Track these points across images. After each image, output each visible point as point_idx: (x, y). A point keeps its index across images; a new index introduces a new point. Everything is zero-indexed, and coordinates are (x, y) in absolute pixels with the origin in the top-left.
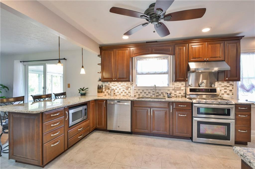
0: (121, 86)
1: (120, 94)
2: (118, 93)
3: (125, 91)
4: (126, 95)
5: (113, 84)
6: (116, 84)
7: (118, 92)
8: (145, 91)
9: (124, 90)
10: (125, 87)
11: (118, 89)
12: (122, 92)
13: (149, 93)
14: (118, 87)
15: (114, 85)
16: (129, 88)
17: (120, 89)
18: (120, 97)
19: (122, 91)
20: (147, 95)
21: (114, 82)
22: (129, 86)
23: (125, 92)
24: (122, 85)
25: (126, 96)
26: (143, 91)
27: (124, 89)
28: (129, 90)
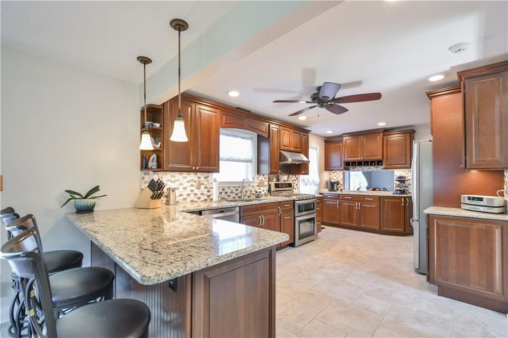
0: (188, 182)
1: (185, 199)
2: (181, 198)
3: (196, 191)
4: (196, 199)
5: (170, 178)
6: (176, 178)
7: (181, 195)
8: (226, 191)
9: (192, 191)
10: (195, 184)
11: (181, 188)
12: (188, 195)
13: (232, 192)
14: (181, 184)
15: (173, 179)
16: (201, 186)
17: (185, 188)
18: (184, 204)
19: (189, 192)
20: (229, 196)
21: (173, 174)
22: (201, 182)
23: (196, 194)
24: (189, 180)
25: (196, 201)
26: (223, 189)
27: (192, 188)
28: (201, 189)
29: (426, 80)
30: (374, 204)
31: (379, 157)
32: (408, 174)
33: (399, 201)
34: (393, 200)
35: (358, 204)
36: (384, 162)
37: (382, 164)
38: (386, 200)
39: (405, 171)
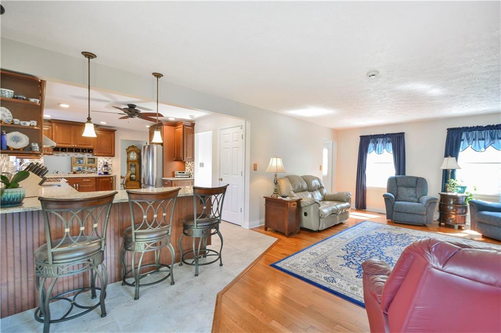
29: (168, 118)
30: (91, 184)
31: (91, 147)
32: (108, 160)
33: (108, 179)
34: (105, 179)
35: (76, 185)
36: (95, 151)
37: (92, 152)
38: (101, 180)
39: (106, 158)
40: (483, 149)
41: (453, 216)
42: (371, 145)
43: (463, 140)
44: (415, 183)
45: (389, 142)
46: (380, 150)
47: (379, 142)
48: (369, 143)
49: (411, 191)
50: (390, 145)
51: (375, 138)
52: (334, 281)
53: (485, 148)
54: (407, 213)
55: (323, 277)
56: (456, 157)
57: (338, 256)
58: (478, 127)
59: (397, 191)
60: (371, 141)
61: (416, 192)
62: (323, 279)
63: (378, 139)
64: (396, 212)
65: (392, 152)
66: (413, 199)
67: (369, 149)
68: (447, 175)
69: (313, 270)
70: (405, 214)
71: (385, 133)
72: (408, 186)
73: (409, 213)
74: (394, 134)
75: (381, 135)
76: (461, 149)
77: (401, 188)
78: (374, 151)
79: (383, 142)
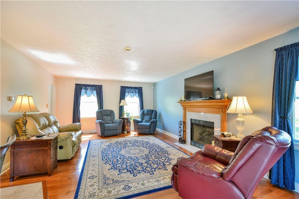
40: (133, 97)
41: (127, 128)
42: (83, 91)
43: (126, 92)
44: (110, 113)
45: (94, 90)
46: (89, 94)
47: (88, 90)
48: (82, 89)
49: (109, 118)
50: (95, 92)
51: (86, 86)
52: (130, 188)
53: (134, 96)
54: (111, 130)
55: (122, 190)
56: (124, 99)
57: (109, 170)
58: (134, 87)
59: (102, 118)
60: (83, 88)
61: (111, 118)
62: (123, 191)
63: (88, 87)
64: (106, 130)
65: (96, 96)
66: (110, 122)
67: (82, 93)
68: (121, 108)
69: (109, 189)
70: (110, 131)
71: (92, 84)
72: (107, 115)
73: (113, 130)
74: (97, 85)
75: (90, 85)
76: (126, 97)
77: (104, 116)
78: (85, 94)
79: (91, 90)
